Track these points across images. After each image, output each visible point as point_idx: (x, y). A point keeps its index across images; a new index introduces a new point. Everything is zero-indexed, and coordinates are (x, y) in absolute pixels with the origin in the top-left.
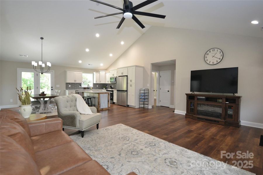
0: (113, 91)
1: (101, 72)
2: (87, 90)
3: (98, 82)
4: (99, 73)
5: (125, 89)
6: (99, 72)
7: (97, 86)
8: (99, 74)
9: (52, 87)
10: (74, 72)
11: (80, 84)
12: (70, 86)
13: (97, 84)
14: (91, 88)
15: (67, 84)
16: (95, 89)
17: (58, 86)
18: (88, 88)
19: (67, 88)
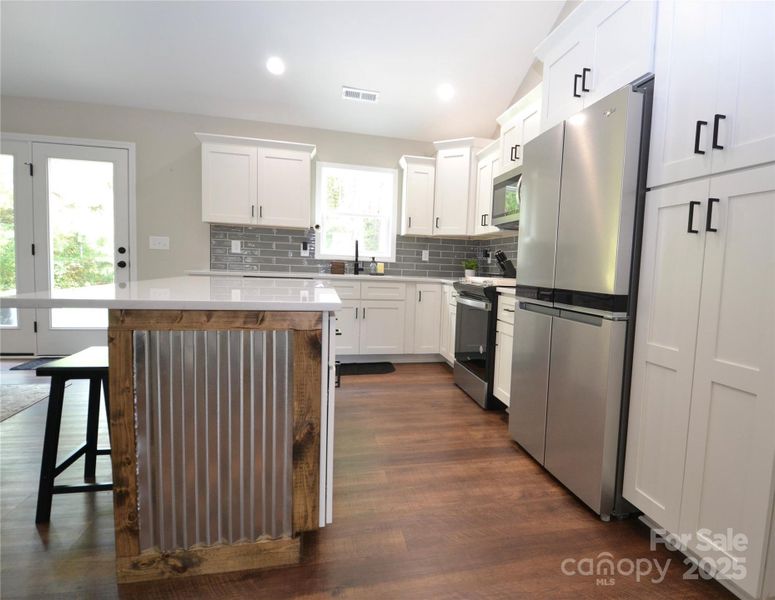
0: (492, 294)
1: (442, 153)
2: (353, 276)
3: (425, 230)
4: (434, 164)
5: (610, 282)
6: (434, 154)
7: (425, 255)
8: (430, 169)
9: (122, 250)
10: (251, 150)
11: (304, 238)
12: (236, 246)
13: (425, 241)
14: (380, 268)
15: (221, 232)
16: (406, 274)
17: (161, 243)
18: (358, 267)
19: (219, 260)
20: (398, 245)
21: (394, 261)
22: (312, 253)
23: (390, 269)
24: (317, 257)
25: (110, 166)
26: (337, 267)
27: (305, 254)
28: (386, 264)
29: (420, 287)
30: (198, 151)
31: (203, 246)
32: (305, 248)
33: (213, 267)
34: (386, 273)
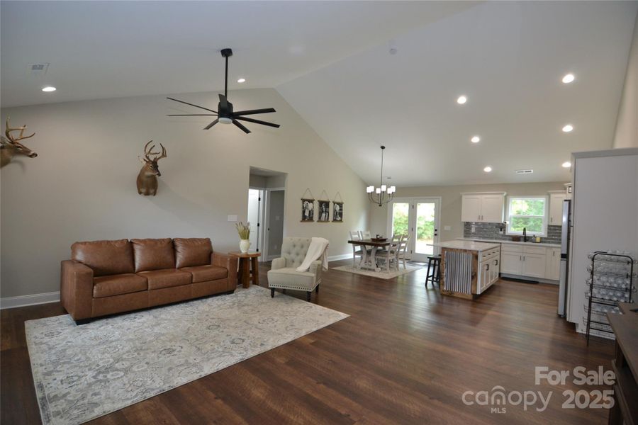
4: (566, 193)
8: (564, 196)
9: (435, 230)
10: (480, 196)
11: (501, 227)
14: (538, 240)
15: (468, 225)
16: (551, 243)
17: (447, 228)
18: (526, 239)
19: (467, 234)
20: (549, 229)
21: (546, 236)
22: (504, 233)
23: (543, 240)
24: (507, 234)
25: (434, 204)
26: (516, 238)
27: (502, 233)
28: (541, 238)
29: (554, 249)
30: (461, 197)
31: (462, 229)
32: (501, 230)
33: (465, 236)
34: (541, 242)
